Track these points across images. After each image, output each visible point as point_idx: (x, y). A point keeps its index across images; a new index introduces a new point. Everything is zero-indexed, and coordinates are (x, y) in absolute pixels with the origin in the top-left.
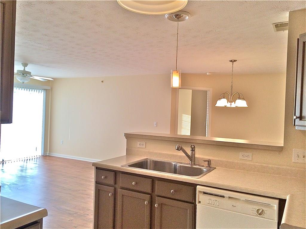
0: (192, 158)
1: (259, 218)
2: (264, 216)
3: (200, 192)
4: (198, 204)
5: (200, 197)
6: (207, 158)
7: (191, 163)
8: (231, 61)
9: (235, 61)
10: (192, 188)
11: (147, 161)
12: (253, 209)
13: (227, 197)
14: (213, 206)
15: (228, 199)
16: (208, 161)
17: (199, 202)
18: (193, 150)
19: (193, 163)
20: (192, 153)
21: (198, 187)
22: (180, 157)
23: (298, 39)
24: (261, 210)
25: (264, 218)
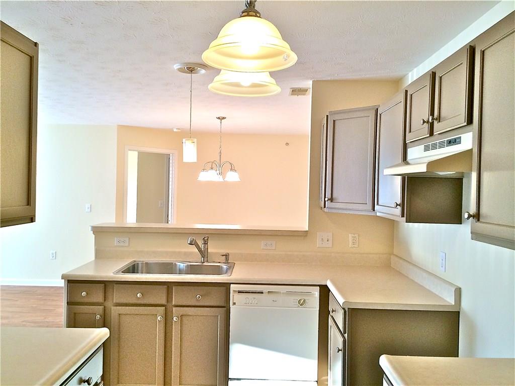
0: (204, 253)
1: (301, 309)
2: (305, 306)
3: (234, 291)
4: (233, 306)
5: (234, 297)
6: (224, 251)
7: (204, 259)
8: (219, 118)
9: (224, 118)
10: (224, 288)
11: (138, 264)
12: (294, 301)
13: (266, 293)
14: (251, 305)
15: (267, 294)
16: (226, 255)
17: (234, 304)
18: (206, 243)
19: (206, 259)
20: (204, 247)
21: (232, 285)
22: (191, 253)
23: (327, 116)
24: (303, 300)
25: (306, 307)
